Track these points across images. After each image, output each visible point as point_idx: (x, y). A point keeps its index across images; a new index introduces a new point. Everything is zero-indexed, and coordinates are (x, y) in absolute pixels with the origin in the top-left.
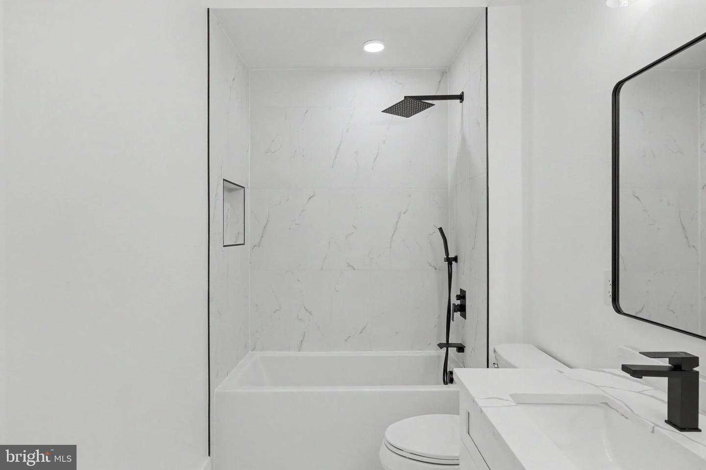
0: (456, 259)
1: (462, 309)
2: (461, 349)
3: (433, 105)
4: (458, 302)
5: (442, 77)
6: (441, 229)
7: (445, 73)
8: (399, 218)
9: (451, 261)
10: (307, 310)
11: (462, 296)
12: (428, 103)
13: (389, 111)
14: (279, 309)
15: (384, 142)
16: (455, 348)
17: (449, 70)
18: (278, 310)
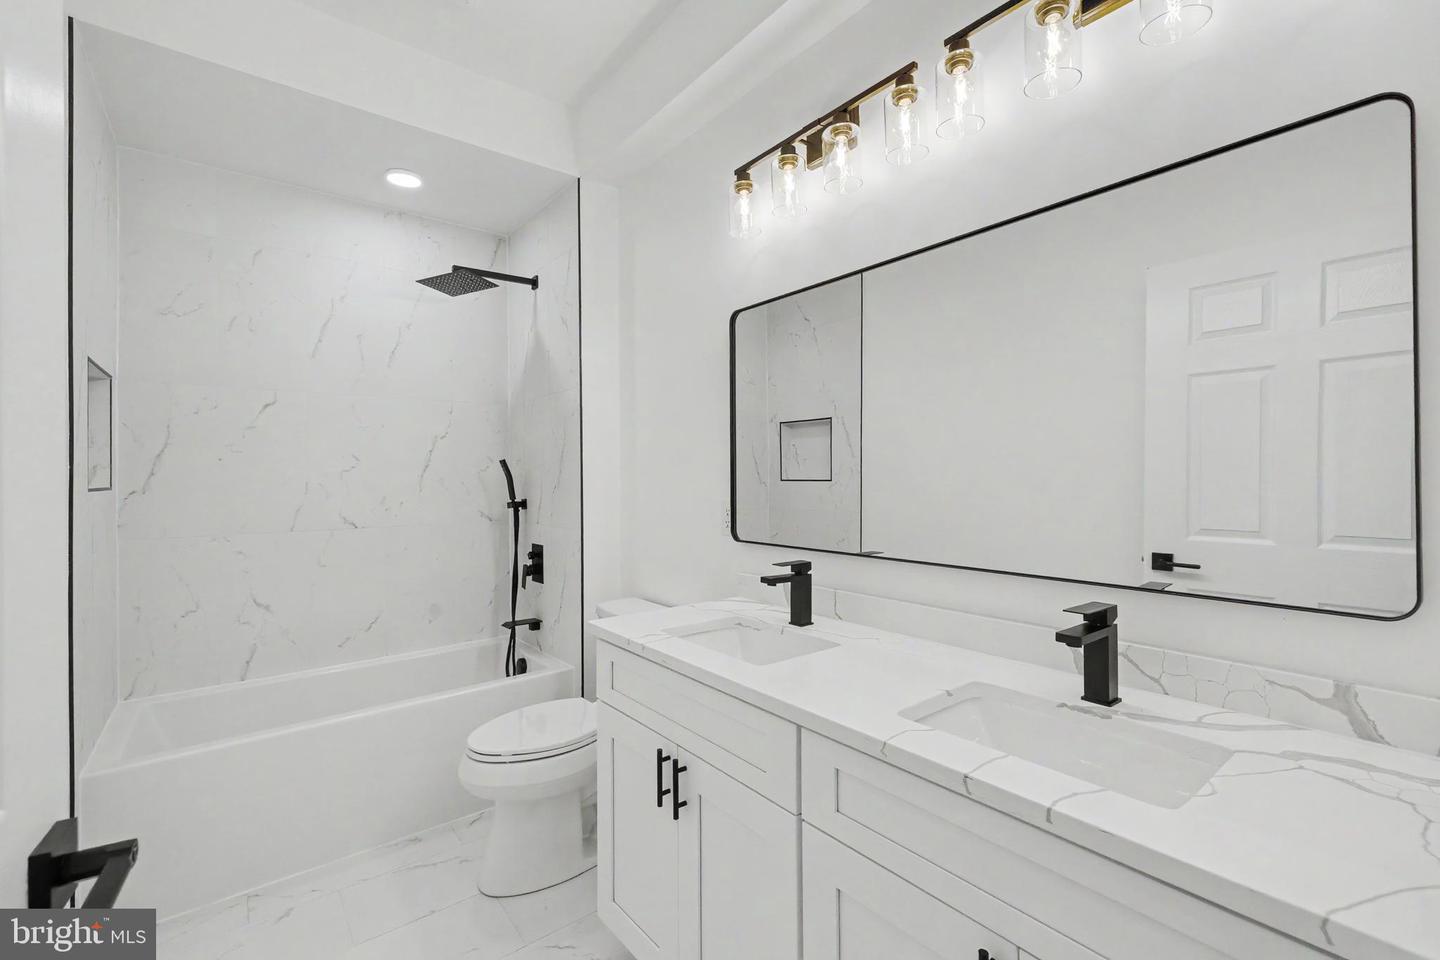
0: (524, 504)
1: (536, 571)
2: (535, 625)
3: (496, 286)
4: (529, 562)
5: (498, 247)
6: (504, 463)
7: (502, 241)
8: (434, 445)
9: (518, 505)
10: (258, 605)
11: (537, 553)
12: (487, 281)
13: (428, 282)
14: (194, 609)
15: (408, 327)
16: (527, 626)
17: (509, 238)
18: (192, 612)
